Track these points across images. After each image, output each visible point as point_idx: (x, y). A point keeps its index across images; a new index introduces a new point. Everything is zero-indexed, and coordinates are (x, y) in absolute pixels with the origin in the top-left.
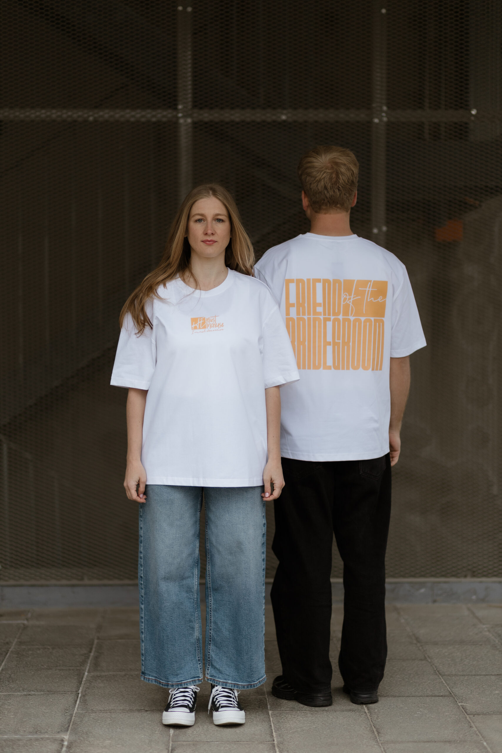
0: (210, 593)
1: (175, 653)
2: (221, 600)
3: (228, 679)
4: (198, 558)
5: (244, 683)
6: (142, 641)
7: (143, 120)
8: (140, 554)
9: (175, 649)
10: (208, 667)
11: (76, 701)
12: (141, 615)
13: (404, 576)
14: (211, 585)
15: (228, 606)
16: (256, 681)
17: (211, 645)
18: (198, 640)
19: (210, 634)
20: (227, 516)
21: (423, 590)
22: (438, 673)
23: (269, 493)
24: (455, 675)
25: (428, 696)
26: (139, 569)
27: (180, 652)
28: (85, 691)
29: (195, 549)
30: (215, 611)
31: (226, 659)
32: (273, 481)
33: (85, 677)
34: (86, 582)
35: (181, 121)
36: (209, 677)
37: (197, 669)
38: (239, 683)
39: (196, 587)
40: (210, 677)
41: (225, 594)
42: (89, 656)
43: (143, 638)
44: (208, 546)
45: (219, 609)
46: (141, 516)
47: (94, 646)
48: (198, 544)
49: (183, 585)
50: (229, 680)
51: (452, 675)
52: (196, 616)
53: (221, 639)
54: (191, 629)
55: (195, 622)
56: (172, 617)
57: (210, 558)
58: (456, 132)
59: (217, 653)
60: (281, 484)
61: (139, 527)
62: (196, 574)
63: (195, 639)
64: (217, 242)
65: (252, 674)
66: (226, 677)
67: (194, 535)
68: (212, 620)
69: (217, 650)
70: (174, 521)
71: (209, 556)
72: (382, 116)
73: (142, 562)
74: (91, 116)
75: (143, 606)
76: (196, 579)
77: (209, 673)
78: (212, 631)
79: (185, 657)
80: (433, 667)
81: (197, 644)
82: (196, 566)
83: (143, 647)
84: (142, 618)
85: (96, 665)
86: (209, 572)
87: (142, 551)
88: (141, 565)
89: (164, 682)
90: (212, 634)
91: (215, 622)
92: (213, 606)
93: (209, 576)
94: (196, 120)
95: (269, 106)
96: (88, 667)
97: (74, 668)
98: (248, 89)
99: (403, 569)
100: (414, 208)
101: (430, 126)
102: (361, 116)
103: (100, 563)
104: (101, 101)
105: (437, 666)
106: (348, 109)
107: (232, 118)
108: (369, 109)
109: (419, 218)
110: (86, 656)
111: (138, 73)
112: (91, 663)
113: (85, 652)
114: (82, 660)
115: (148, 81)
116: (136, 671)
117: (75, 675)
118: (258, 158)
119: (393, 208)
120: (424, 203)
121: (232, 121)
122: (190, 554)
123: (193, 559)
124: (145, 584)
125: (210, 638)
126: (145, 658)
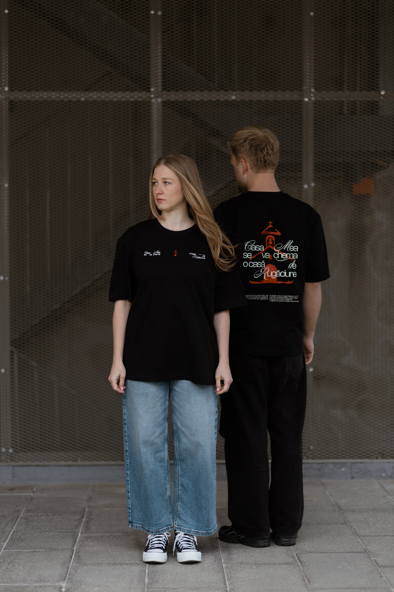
0: (178, 463)
2: (186, 469)
5: (203, 531)
6: (129, 498)
7: (124, 100)
8: (125, 433)
10: (176, 519)
11: (72, 556)
12: (127, 479)
13: (328, 458)
14: (178, 457)
15: (191, 473)
17: (179, 502)
18: (169, 497)
19: (178, 494)
20: (188, 406)
21: (343, 469)
22: (355, 534)
23: (219, 388)
24: (369, 535)
25: (347, 552)
26: (124, 444)
28: (79, 549)
30: (182, 476)
31: (190, 513)
32: (223, 378)
33: (79, 537)
34: (79, 462)
35: (153, 101)
36: (176, 526)
37: (170, 519)
38: (200, 531)
39: (167, 458)
40: (178, 526)
41: (188, 464)
42: (82, 521)
43: (130, 496)
44: (175, 428)
45: (185, 475)
46: (124, 405)
47: (86, 513)
48: (167, 426)
49: (157, 457)
50: (192, 529)
51: (366, 535)
52: (167, 479)
54: (165, 490)
55: (167, 484)
56: (150, 481)
58: (368, 109)
59: (184, 508)
60: (230, 381)
61: (123, 413)
62: (167, 448)
63: (167, 497)
64: (165, 200)
65: (209, 525)
66: (190, 526)
67: (164, 419)
68: (179, 484)
69: (183, 506)
70: (148, 409)
71: (176, 436)
72: (311, 96)
74: (83, 97)
75: (128, 472)
76: (167, 452)
77: (176, 523)
78: (179, 492)
80: (352, 529)
81: (169, 500)
82: (166, 442)
83: (129, 502)
84: (128, 481)
85: (87, 528)
86: (177, 447)
87: (126, 431)
88: (126, 441)
89: (147, 529)
90: (180, 494)
91: (182, 485)
92: (180, 473)
93: (177, 450)
94: (165, 100)
95: (222, 89)
96: (81, 530)
97: (70, 530)
98: (206, 75)
99: (327, 452)
100: (336, 168)
101: (348, 104)
102: (294, 96)
103: (91, 448)
104: (91, 85)
105: (355, 528)
106: (284, 91)
107: (193, 98)
108: (300, 90)
109: (340, 176)
110: (80, 521)
111: (119, 63)
112: (83, 526)
113: (79, 518)
114: (76, 524)
115: (128, 70)
116: (119, 533)
117: (71, 536)
118: (214, 129)
119: (319, 168)
120: (344, 165)
121: (193, 101)
122: (161, 434)
123: (163, 437)
124: (130, 455)
125: (178, 497)
126: (132, 511)
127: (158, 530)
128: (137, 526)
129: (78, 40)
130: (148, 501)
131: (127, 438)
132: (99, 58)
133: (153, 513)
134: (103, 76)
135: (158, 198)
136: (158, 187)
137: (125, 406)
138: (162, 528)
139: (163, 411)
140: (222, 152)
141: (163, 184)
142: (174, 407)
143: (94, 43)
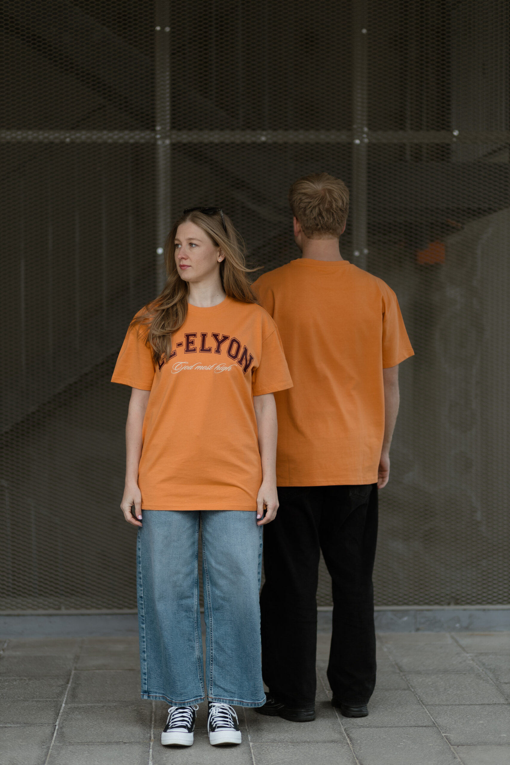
0: (211, 613)
1: (177, 672)
2: (221, 620)
3: (234, 697)
4: (197, 578)
7: (121, 141)
8: (139, 574)
9: (178, 668)
10: (211, 687)
11: (54, 732)
12: (142, 635)
13: (386, 604)
14: (211, 605)
16: (260, 700)
17: (213, 665)
18: (199, 659)
19: (212, 655)
20: (225, 537)
21: (405, 619)
22: (421, 702)
23: (260, 515)
24: (439, 704)
25: (411, 727)
26: (138, 590)
27: (182, 671)
28: (63, 723)
29: (194, 569)
31: (230, 678)
32: (266, 503)
33: (62, 708)
34: (63, 611)
35: (159, 142)
37: (199, 688)
38: (244, 701)
39: (196, 607)
41: (226, 614)
42: (67, 687)
43: (146, 657)
44: (206, 567)
45: (220, 629)
47: (72, 677)
48: (197, 565)
49: (182, 604)
51: (436, 704)
52: (195, 635)
53: (223, 658)
54: (191, 648)
55: (195, 642)
57: (209, 578)
58: (438, 153)
59: (220, 673)
60: (276, 506)
61: (137, 548)
62: (196, 594)
63: (196, 658)
64: (190, 266)
67: (192, 556)
68: (213, 640)
69: (219, 669)
70: (171, 542)
72: (364, 138)
73: (142, 582)
74: (68, 137)
75: (144, 626)
76: (196, 599)
77: (212, 693)
78: (213, 651)
79: (187, 676)
80: (416, 697)
81: (198, 663)
82: (196, 586)
83: (145, 666)
84: (143, 637)
85: (73, 696)
86: (209, 592)
87: (141, 572)
89: (169, 699)
90: (214, 654)
91: (217, 642)
92: (214, 626)
93: (209, 596)
94: (174, 141)
95: (249, 127)
96: (65, 698)
97: (51, 699)
98: (227, 110)
99: (385, 597)
100: (395, 230)
101: (411, 147)
102: (342, 137)
103: (78, 592)
104: (78, 122)
105: (420, 695)
106: (328, 130)
107: (211, 139)
108: (349, 130)
109: (400, 241)
110: (64, 687)
111: (115, 94)
112: (68, 694)
113: (63, 683)
114: (59, 692)
115: (126, 102)
116: (114, 703)
117: (52, 706)
118: (238, 179)
119: (374, 230)
120: (406, 226)
121: (211, 143)
122: (188, 575)
123: (192, 579)
124: (146, 603)
125: (212, 659)
126: (149, 677)
127: (183, 701)
128: (156, 696)
129: (61, 63)
130: (169, 662)
131: (142, 581)
132: (89, 87)
133: (176, 679)
134: (94, 111)
135: (181, 264)
136: (182, 250)
137: (139, 539)
138: (189, 699)
139: (191, 545)
140: (249, 209)
141: (188, 247)
142: (207, 539)
143: (82, 68)
